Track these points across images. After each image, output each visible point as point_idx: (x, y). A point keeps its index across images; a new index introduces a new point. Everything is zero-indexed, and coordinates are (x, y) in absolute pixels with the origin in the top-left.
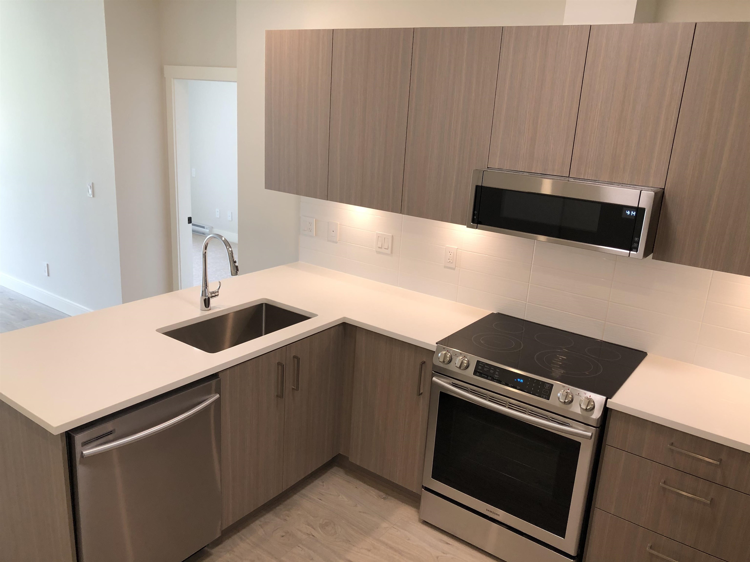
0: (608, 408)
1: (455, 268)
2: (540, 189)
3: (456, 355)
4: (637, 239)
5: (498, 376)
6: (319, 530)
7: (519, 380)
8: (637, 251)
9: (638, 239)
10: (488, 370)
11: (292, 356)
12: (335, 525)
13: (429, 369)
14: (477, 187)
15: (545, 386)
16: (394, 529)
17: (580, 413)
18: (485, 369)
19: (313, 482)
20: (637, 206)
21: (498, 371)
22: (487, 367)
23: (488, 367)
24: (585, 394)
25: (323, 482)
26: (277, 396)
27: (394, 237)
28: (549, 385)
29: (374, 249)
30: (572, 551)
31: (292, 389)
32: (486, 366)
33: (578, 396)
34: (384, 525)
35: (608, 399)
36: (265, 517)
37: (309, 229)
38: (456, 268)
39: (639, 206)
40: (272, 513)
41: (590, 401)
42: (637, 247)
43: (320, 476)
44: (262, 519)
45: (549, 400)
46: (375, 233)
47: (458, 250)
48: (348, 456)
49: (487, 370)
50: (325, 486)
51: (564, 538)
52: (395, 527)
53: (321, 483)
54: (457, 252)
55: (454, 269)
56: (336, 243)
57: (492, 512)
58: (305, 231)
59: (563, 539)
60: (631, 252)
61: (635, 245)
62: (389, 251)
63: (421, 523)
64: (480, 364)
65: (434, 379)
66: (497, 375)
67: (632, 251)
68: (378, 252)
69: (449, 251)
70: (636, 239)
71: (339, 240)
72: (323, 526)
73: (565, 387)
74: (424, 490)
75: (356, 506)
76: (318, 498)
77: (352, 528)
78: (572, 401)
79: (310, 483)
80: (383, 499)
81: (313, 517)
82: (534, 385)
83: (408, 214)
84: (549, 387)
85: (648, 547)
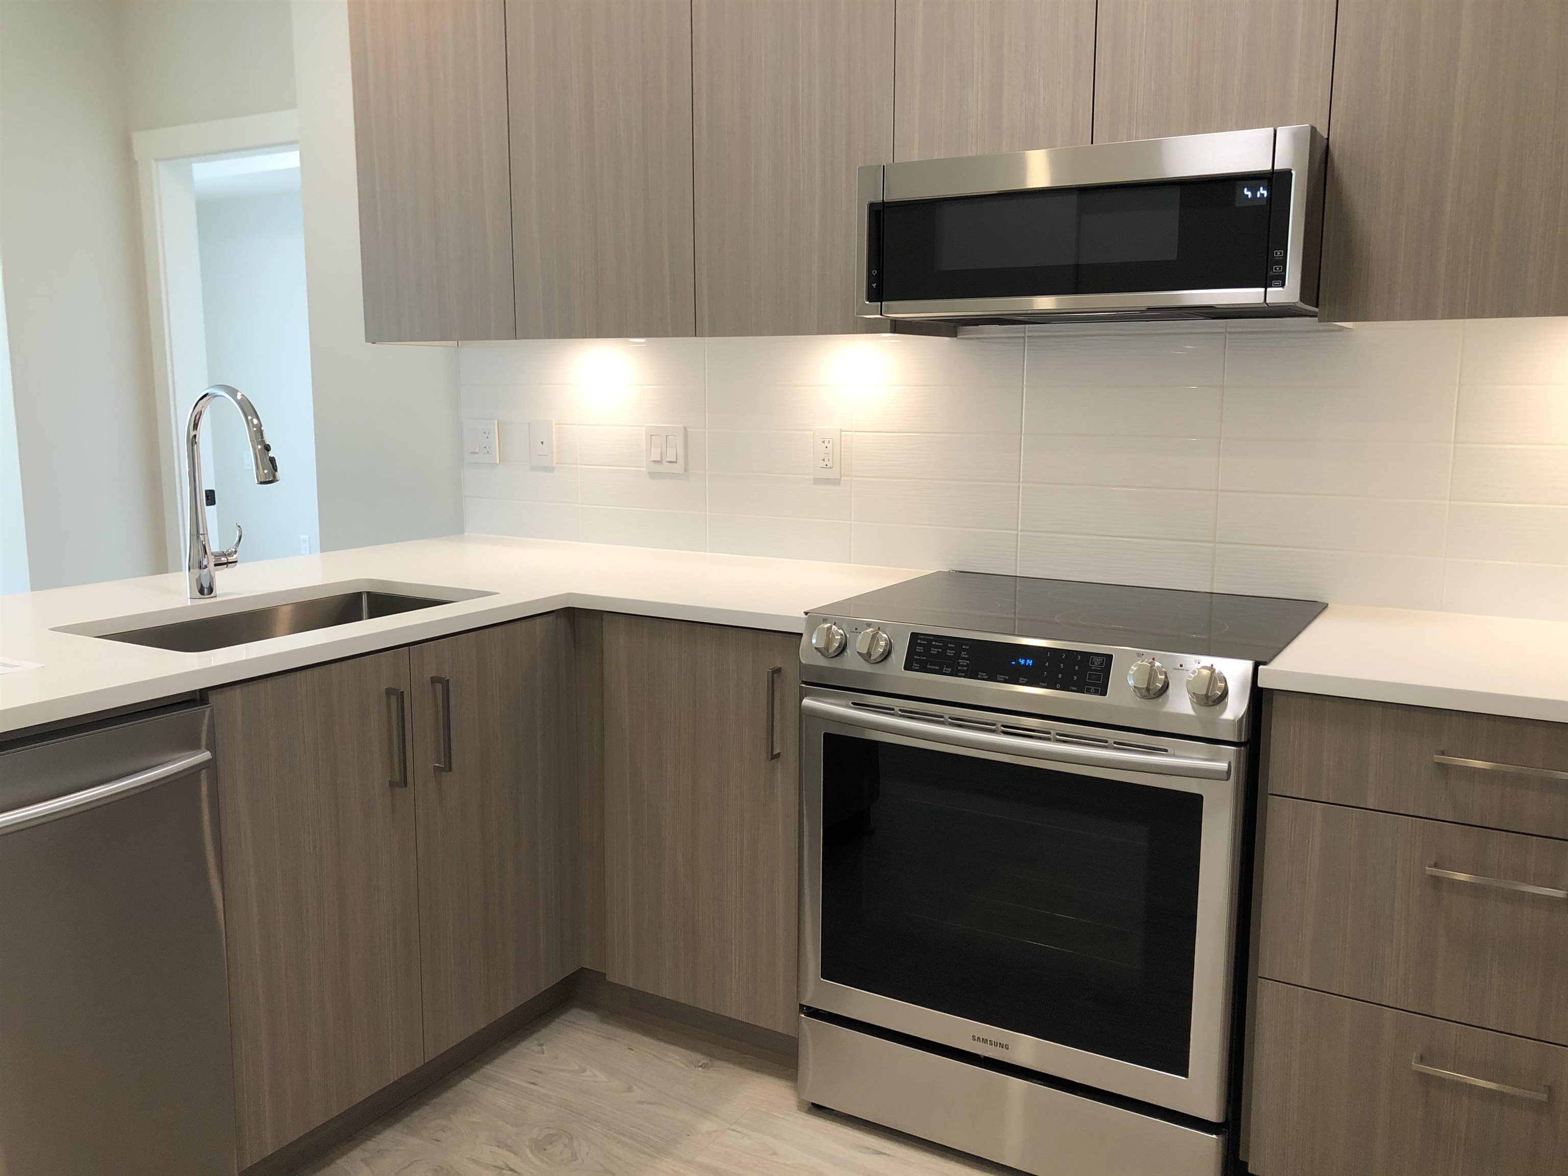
0: (1262, 688)
1: (840, 479)
2: (1024, 179)
3: (856, 629)
4: (1279, 253)
5: (968, 662)
6: (530, 1155)
7: (1022, 662)
8: (1283, 285)
9: (1281, 252)
10: (940, 650)
11: (427, 677)
12: (571, 1138)
13: (792, 679)
14: (872, 206)
15: (1093, 663)
16: (735, 1133)
17: (1191, 712)
18: (934, 651)
19: (514, 1046)
20: (1270, 168)
21: (965, 650)
22: (937, 644)
23: (940, 644)
24: (1199, 663)
25: (541, 1045)
26: (392, 784)
27: (688, 430)
28: (1100, 659)
29: (645, 469)
30: (1211, 1111)
31: (435, 771)
32: (934, 643)
33: (1180, 671)
34: (707, 1126)
35: (1259, 666)
36: (379, 1138)
37: (485, 447)
38: (843, 478)
39: (1276, 168)
40: (399, 1126)
41: (1215, 678)
42: (1283, 273)
43: (533, 1032)
44: (371, 1145)
45: (1105, 694)
46: (644, 428)
47: (843, 433)
48: (604, 972)
49: (938, 652)
50: (546, 1052)
51: (1186, 1076)
52: (734, 1127)
53: (536, 1048)
54: (843, 438)
55: (837, 482)
56: (551, 469)
57: (989, 1042)
58: (476, 453)
59: (1184, 1078)
60: (1269, 289)
61: (1277, 269)
62: (679, 468)
63: (806, 1113)
64: (919, 641)
65: (807, 702)
66: (964, 659)
67: (1271, 286)
68: (653, 475)
69: (822, 440)
70: (1276, 254)
71: (556, 464)
72: (540, 1146)
73: (1143, 654)
74: (805, 1015)
75: (629, 1089)
76: (530, 1081)
77: (618, 1143)
78: (1166, 687)
79: (506, 1050)
80: (700, 1069)
81: (512, 1126)
82: (1062, 665)
83: (713, 333)
84: (1102, 664)
85: (1414, 1060)
